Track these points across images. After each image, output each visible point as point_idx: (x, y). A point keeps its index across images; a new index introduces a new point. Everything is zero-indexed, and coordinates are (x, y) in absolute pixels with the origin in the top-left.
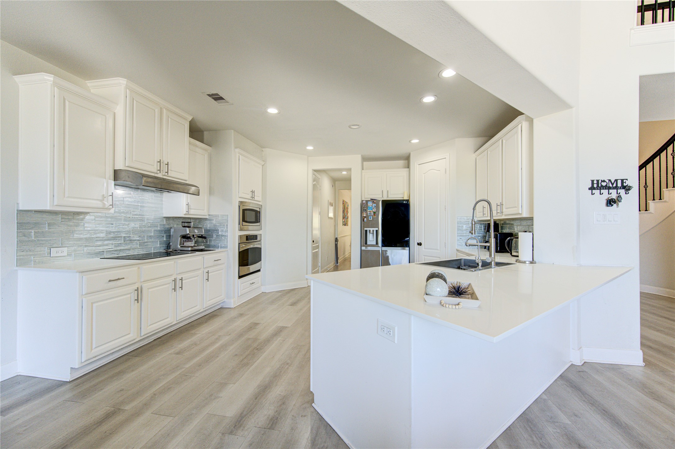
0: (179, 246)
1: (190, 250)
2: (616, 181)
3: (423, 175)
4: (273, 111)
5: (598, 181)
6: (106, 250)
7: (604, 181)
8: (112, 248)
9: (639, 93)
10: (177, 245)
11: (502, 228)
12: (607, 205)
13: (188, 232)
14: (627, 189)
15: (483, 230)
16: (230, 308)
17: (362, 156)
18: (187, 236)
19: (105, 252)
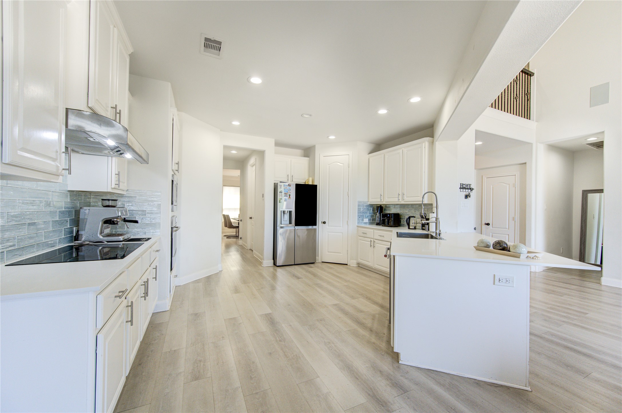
0: (99, 235)
1: (122, 240)
2: (468, 185)
3: (328, 165)
4: (256, 80)
5: (462, 184)
6: (7, 249)
7: (464, 184)
8: (14, 245)
9: (475, 136)
10: (97, 234)
11: (385, 210)
12: (465, 198)
13: (120, 215)
14: (471, 189)
15: (372, 211)
16: (166, 311)
17: (275, 140)
18: (112, 220)
19: (5, 252)
